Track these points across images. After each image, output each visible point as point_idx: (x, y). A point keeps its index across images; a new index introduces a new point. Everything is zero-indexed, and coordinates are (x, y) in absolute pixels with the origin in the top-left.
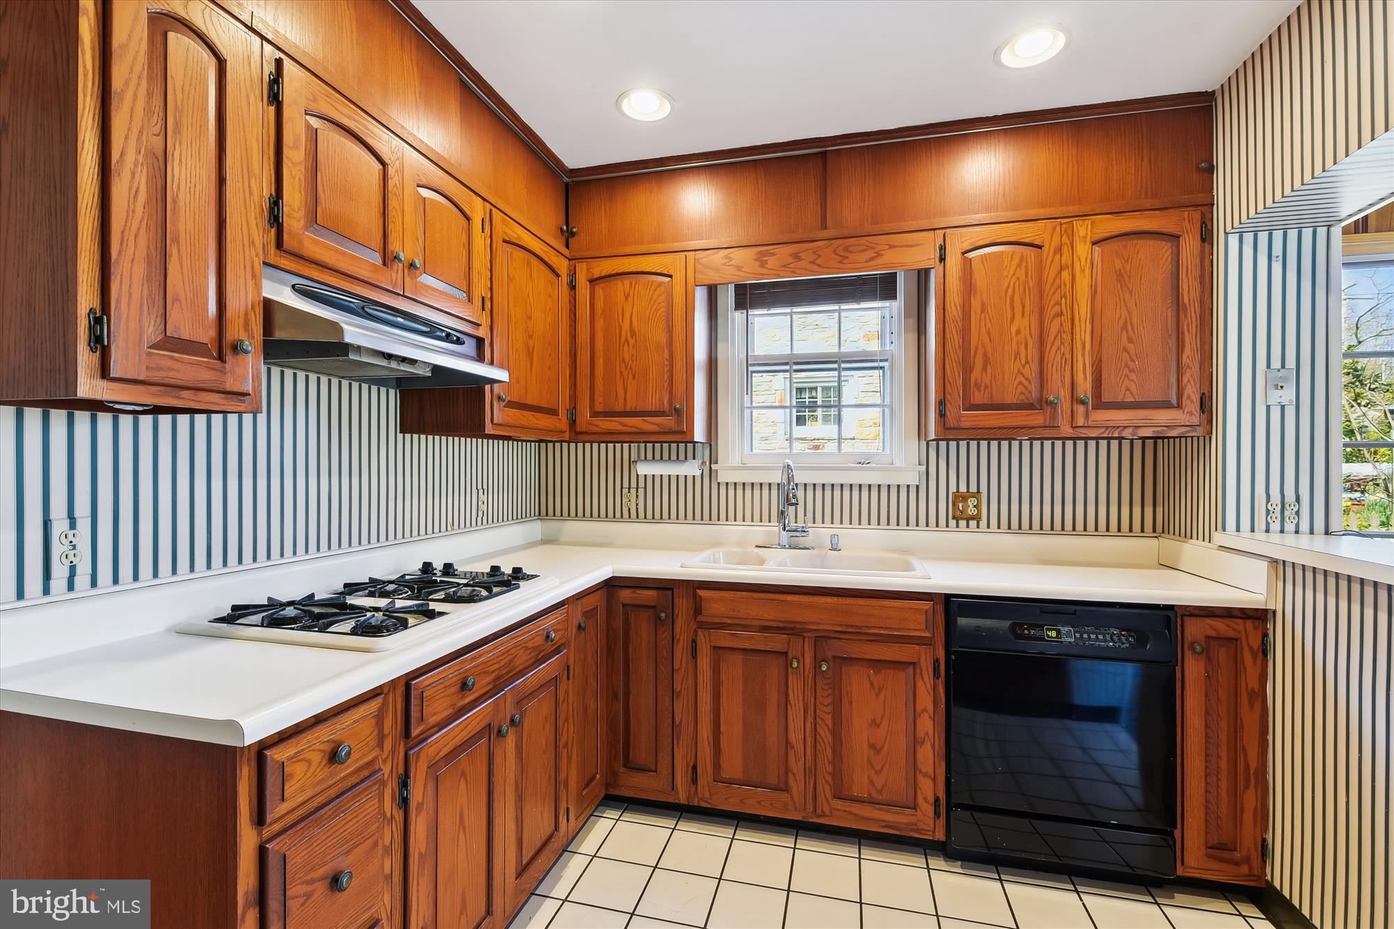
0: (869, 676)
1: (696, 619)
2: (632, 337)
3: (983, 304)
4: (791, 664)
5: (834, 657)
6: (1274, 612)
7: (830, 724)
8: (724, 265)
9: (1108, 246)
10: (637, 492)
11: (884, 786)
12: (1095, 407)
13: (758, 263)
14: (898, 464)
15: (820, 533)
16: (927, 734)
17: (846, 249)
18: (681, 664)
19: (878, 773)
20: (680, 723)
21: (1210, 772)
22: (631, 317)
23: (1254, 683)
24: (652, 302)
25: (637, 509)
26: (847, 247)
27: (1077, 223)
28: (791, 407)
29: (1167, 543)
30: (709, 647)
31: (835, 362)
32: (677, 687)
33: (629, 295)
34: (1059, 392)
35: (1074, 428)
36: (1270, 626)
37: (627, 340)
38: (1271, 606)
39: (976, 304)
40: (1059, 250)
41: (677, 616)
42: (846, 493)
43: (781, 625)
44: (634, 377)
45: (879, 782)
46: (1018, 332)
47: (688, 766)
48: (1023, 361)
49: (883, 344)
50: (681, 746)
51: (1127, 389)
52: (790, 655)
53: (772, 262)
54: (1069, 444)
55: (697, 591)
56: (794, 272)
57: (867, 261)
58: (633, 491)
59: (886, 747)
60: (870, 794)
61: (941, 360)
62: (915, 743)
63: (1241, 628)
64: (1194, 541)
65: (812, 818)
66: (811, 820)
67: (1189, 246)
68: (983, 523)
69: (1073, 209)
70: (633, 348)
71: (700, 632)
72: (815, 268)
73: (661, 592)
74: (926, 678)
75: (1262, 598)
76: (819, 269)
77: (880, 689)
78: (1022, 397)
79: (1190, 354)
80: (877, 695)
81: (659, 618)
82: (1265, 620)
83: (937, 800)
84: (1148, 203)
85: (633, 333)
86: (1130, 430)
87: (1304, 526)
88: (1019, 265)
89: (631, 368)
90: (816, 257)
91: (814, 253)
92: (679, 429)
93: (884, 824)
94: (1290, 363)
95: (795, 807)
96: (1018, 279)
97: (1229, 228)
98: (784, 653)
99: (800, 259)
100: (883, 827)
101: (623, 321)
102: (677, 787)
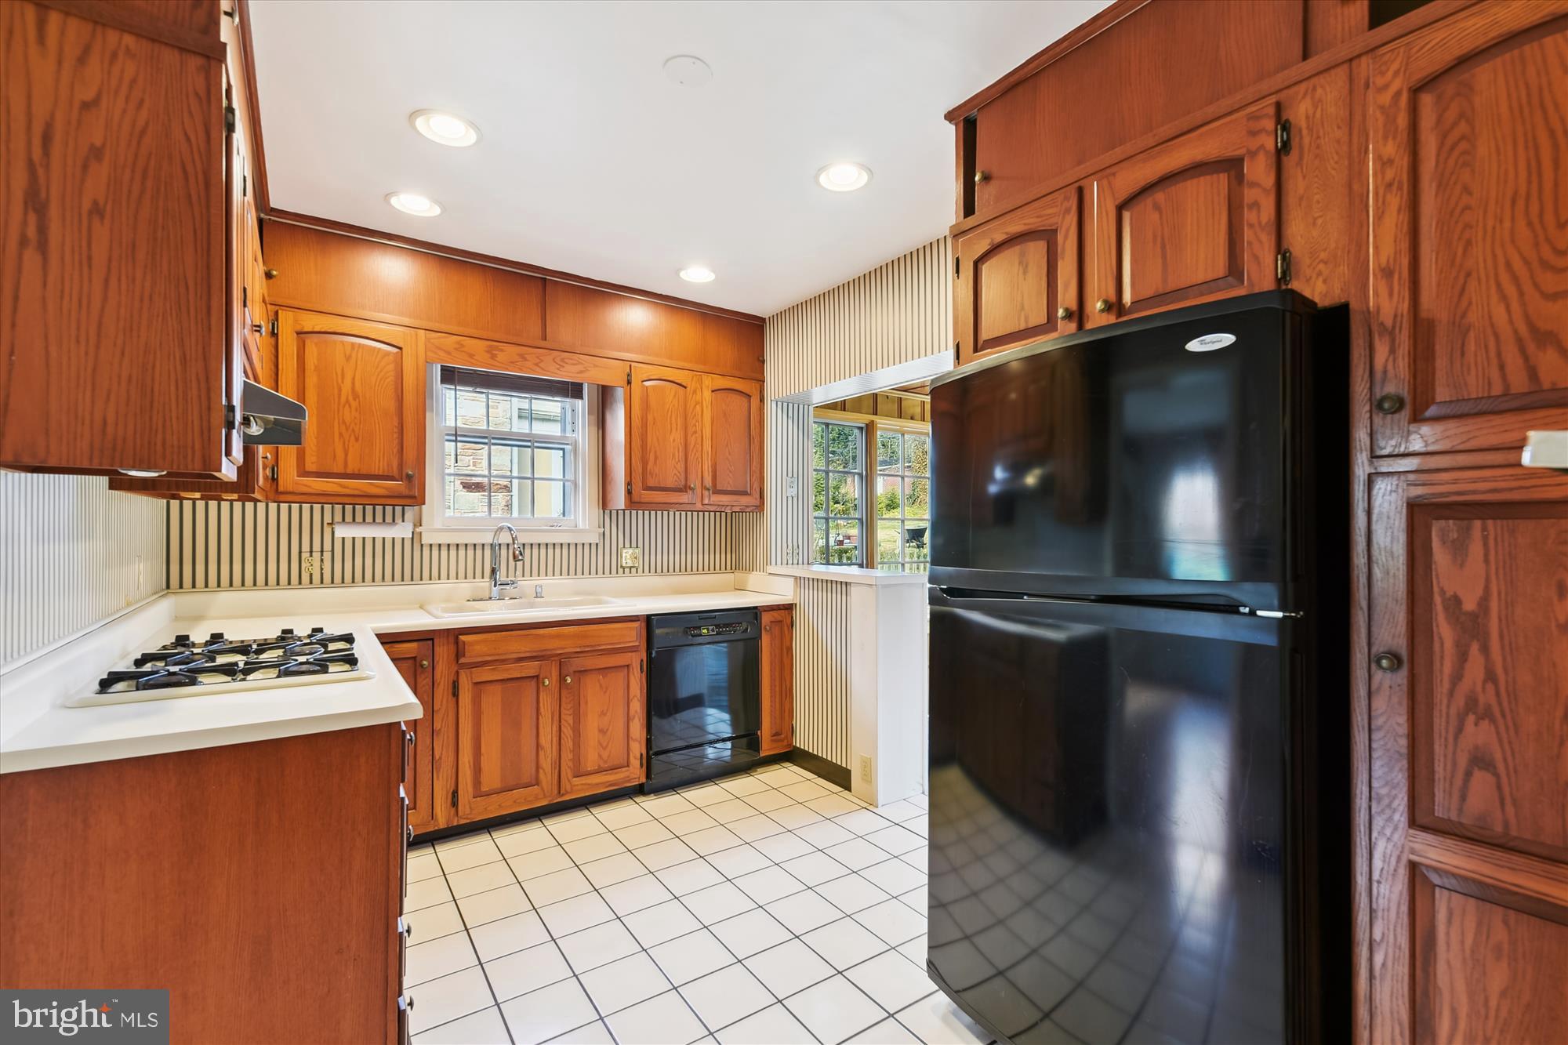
0: (599, 680)
1: (457, 662)
2: (355, 399)
3: (654, 419)
4: (544, 683)
5: (575, 672)
6: (796, 604)
7: (571, 722)
8: (456, 349)
9: (720, 394)
10: (322, 555)
11: (609, 756)
12: (713, 493)
13: (489, 355)
14: (581, 526)
15: (527, 584)
16: (636, 712)
17: (563, 360)
18: (441, 705)
19: (605, 749)
20: (440, 758)
21: (773, 696)
22: (354, 379)
23: (788, 644)
24: (379, 370)
25: (322, 574)
26: (564, 359)
27: (704, 376)
28: (490, 476)
29: (739, 575)
30: (470, 683)
31: (530, 441)
32: (437, 726)
33: (350, 356)
34: (694, 482)
35: (703, 505)
36: (794, 612)
37: (347, 401)
38: (795, 602)
39: (650, 418)
40: (695, 392)
41: (438, 662)
42: (543, 551)
43: (534, 654)
44: (357, 440)
45: (605, 755)
46: (674, 441)
47: (447, 793)
48: (677, 460)
49: (564, 430)
50: (441, 778)
51: (729, 483)
52: (541, 676)
53: (501, 357)
54: (701, 514)
55: (460, 637)
56: (521, 369)
57: (578, 373)
58: (317, 555)
59: (610, 729)
60: (599, 766)
61: (628, 454)
62: (628, 720)
63: (783, 615)
64: (755, 572)
65: (557, 799)
66: (555, 801)
67: (755, 401)
68: (640, 570)
69: (700, 367)
70: (356, 410)
71: (462, 673)
72: (538, 369)
73: (421, 643)
74: (636, 674)
75: (791, 598)
76: (541, 371)
77: (607, 688)
78: (676, 483)
79: (755, 464)
80: (605, 692)
81: (422, 666)
82: (792, 609)
83: (641, 755)
84: (737, 373)
85: (356, 396)
86: (729, 507)
87: (800, 562)
88: (675, 396)
89: (353, 430)
90: (539, 361)
91: (538, 357)
92: (411, 493)
93: (608, 784)
94: (795, 475)
95: (544, 794)
96: (674, 406)
97: (773, 399)
98: (533, 677)
99: (526, 360)
100: (607, 787)
101: (343, 382)
102: (436, 816)
